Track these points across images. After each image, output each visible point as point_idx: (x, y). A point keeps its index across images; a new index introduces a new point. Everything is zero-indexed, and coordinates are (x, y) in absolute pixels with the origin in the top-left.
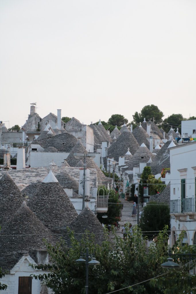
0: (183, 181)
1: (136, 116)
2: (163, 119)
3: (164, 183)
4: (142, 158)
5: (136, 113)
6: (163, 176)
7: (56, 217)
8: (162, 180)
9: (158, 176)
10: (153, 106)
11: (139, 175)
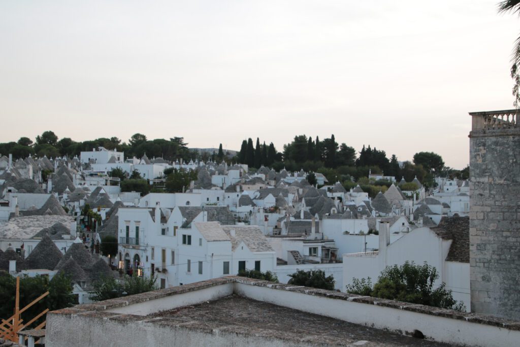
0: (128, 228)
1: (38, 138)
2: (58, 141)
3: (100, 215)
4: (79, 194)
5: (38, 137)
6: (99, 210)
7: (83, 261)
8: (98, 213)
9: (95, 210)
10: (50, 132)
11: (80, 208)
